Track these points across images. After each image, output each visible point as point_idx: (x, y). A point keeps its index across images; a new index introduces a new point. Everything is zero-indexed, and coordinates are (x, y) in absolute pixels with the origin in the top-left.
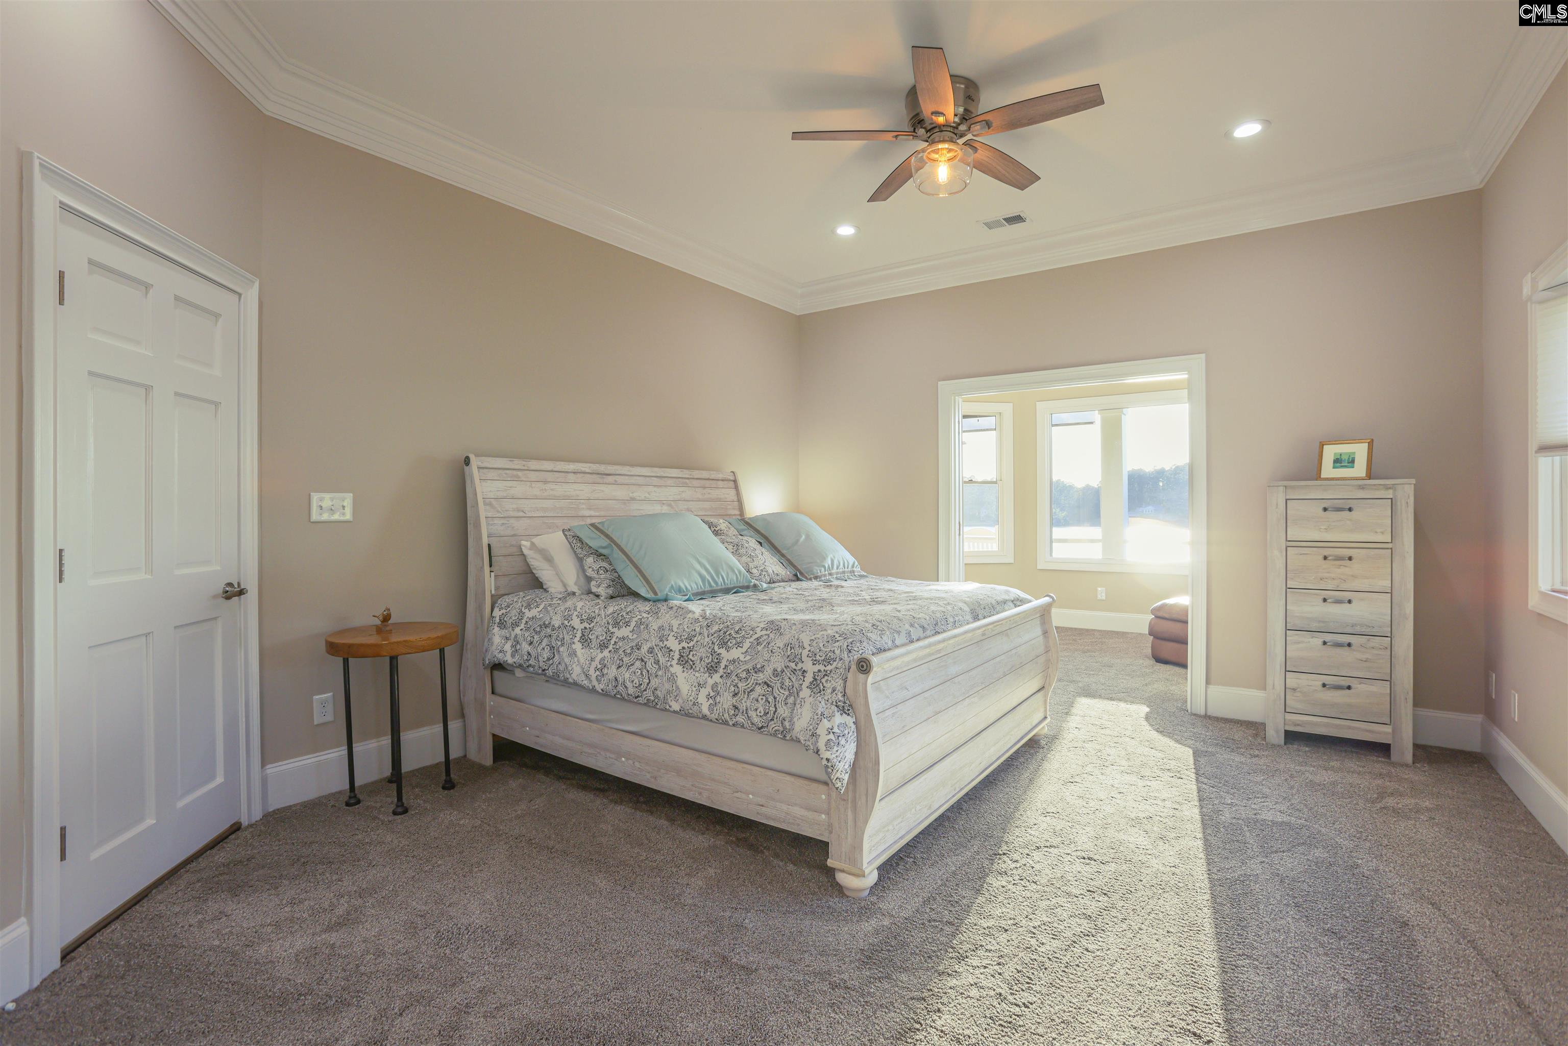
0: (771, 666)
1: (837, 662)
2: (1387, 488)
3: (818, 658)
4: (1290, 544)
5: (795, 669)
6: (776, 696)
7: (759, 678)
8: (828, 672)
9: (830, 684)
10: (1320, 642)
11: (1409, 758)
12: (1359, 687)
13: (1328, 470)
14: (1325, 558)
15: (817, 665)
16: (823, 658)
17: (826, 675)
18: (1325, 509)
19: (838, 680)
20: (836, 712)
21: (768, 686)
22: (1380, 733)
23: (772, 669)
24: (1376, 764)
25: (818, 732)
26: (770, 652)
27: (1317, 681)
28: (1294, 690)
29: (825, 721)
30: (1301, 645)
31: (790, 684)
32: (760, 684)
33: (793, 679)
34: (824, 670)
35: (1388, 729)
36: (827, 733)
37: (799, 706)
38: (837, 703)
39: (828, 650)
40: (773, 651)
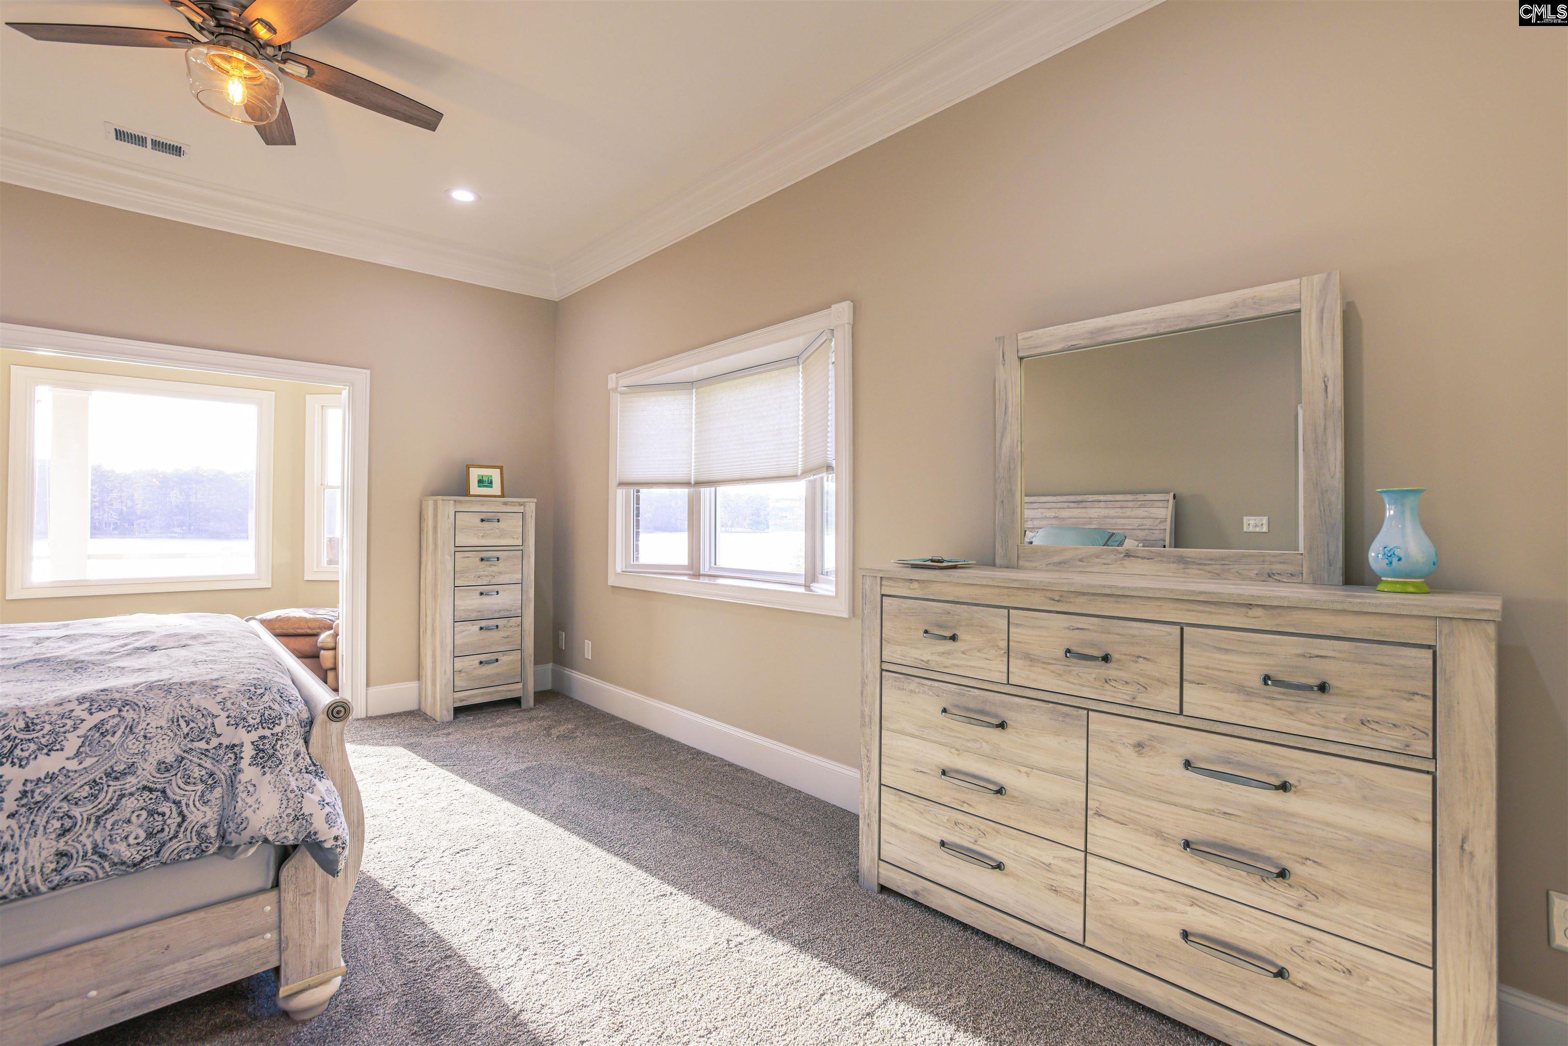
0: (151, 759)
1: (284, 719)
2: (521, 504)
3: (251, 722)
4: (458, 549)
5: (207, 750)
6: (178, 798)
7: (127, 786)
8: (280, 735)
9: (289, 749)
10: (477, 628)
11: (532, 702)
12: (504, 659)
13: (474, 489)
14: (482, 559)
15: (253, 731)
16: (258, 720)
17: (279, 739)
18: (482, 520)
19: (297, 741)
20: (313, 779)
21: (151, 790)
22: (514, 690)
23: (155, 763)
24: (509, 715)
25: (306, 811)
26: (141, 739)
27: (476, 660)
28: (460, 671)
29: (307, 794)
30: (465, 633)
31: (203, 772)
32: (132, 794)
33: (205, 765)
34: (272, 734)
35: (520, 686)
36: (321, 807)
37: (245, 794)
38: (307, 769)
39: (260, 708)
40: (149, 735)
